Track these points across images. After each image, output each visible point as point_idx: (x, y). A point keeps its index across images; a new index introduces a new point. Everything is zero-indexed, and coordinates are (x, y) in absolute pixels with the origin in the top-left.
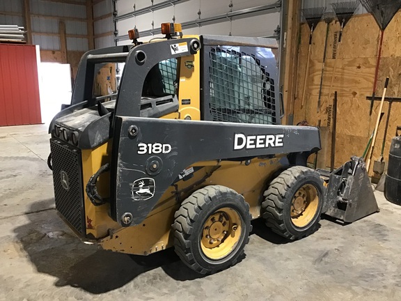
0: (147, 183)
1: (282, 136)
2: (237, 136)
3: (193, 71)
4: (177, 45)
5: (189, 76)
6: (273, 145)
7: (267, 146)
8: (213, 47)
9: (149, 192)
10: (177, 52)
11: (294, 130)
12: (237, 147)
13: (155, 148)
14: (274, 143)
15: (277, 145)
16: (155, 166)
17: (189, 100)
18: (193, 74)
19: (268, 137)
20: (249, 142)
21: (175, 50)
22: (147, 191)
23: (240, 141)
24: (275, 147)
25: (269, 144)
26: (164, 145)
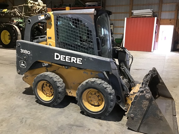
0: (24, 63)
1: (81, 59)
2: (56, 54)
3: (52, 26)
4: (41, 16)
5: (50, 28)
6: (75, 62)
7: (72, 62)
8: (57, 16)
9: (24, 66)
10: (41, 19)
11: (89, 58)
12: (55, 58)
13: (25, 52)
14: (76, 61)
15: (78, 63)
16: (25, 57)
17: (51, 37)
18: (52, 27)
19: (72, 58)
20: (62, 58)
21: (40, 18)
22: (24, 65)
23: (57, 57)
24: (77, 64)
25: (73, 61)
26: (28, 51)
